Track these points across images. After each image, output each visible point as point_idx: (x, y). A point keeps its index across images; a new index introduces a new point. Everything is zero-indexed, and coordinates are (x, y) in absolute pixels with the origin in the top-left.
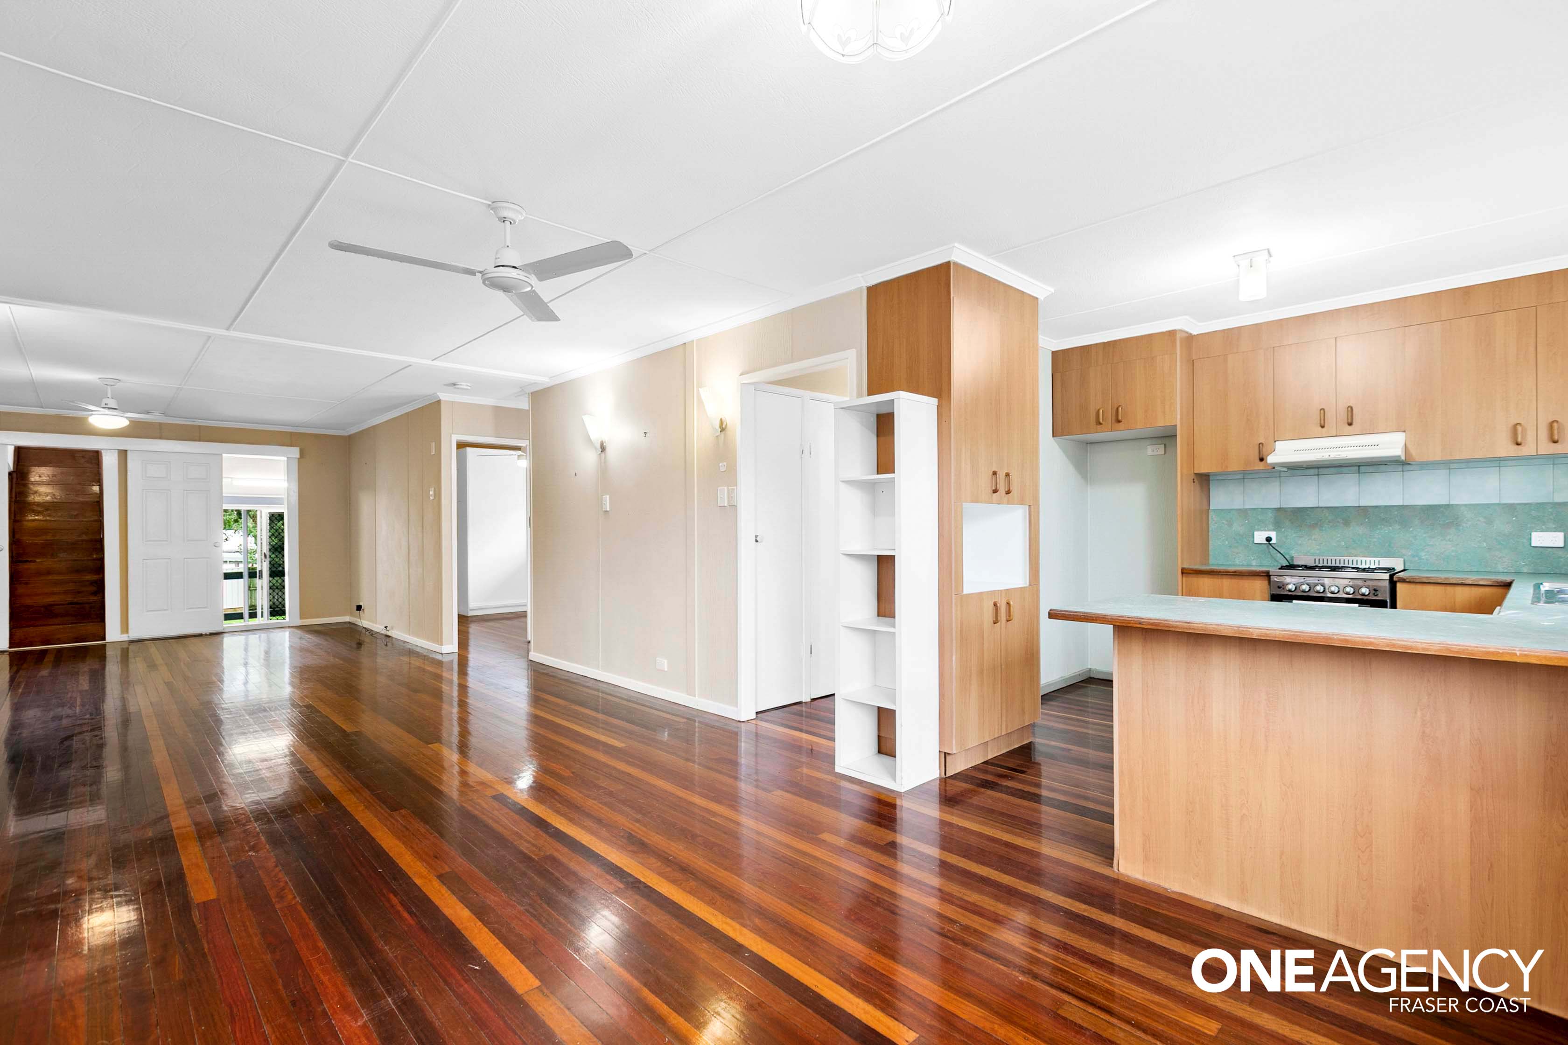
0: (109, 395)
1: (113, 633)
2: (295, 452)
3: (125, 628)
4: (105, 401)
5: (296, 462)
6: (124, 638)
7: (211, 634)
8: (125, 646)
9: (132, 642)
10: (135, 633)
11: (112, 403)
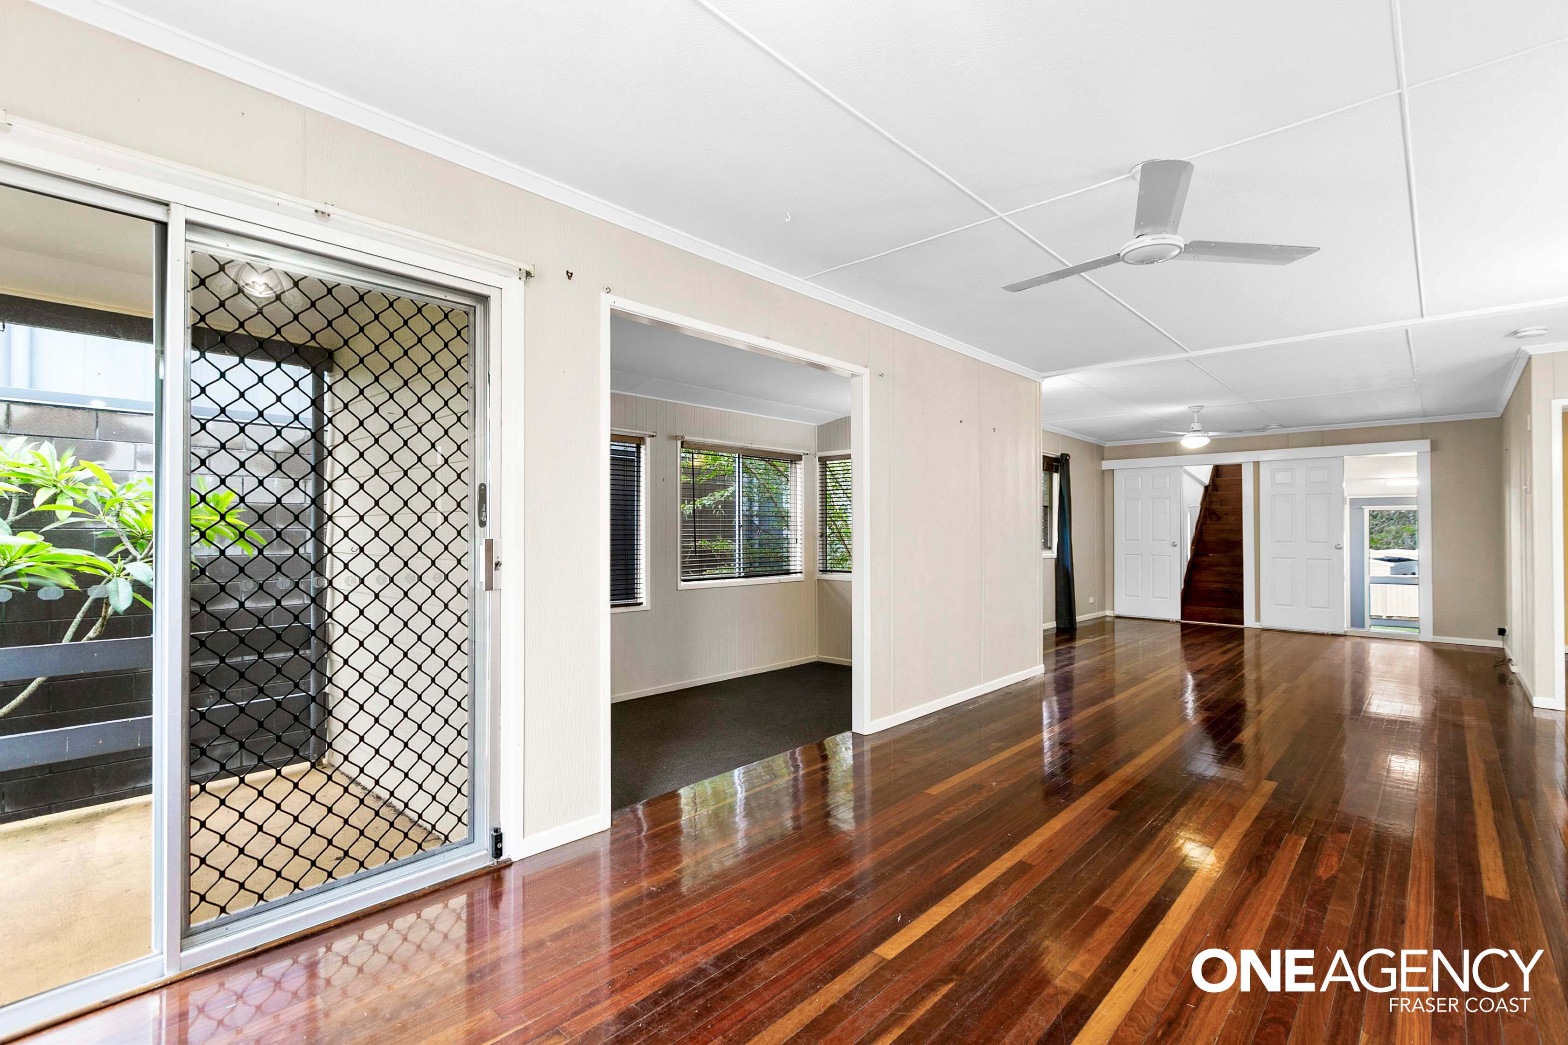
0: (1196, 421)
1: (1249, 621)
2: (1425, 445)
3: (1258, 618)
4: (1192, 425)
5: (1429, 454)
6: (1257, 625)
7: (1333, 635)
8: (1258, 632)
9: (1264, 630)
10: (1266, 623)
11: (1196, 426)
